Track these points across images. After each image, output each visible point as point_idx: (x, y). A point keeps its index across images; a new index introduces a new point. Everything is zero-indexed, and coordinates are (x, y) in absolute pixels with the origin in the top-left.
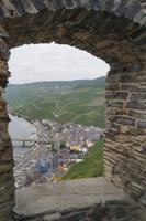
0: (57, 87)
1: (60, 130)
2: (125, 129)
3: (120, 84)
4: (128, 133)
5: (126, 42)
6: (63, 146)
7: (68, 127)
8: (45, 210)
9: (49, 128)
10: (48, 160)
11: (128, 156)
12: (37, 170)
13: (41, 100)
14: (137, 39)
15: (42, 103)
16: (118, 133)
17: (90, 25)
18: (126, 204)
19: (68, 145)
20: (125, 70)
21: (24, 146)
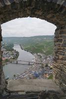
0: (45, 38)
1: (46, 58)
2: (61, 57)
3: (60, 35)
4: (62, 59)
5: (58, 14)
6: (47, 66)
7: (50, 57)
8: (20, 90)
9: (41, 57)
10: (40, 72)
11: (61, 70)
12: (34, 75)
13: (38, 44)
14: (62, 12)
15: (38, 45)
16: (58, 59)
17: (40, 7)
18: (58, 93)
19: (49, 65)
20: (62, 28)
21: (29, 64)
